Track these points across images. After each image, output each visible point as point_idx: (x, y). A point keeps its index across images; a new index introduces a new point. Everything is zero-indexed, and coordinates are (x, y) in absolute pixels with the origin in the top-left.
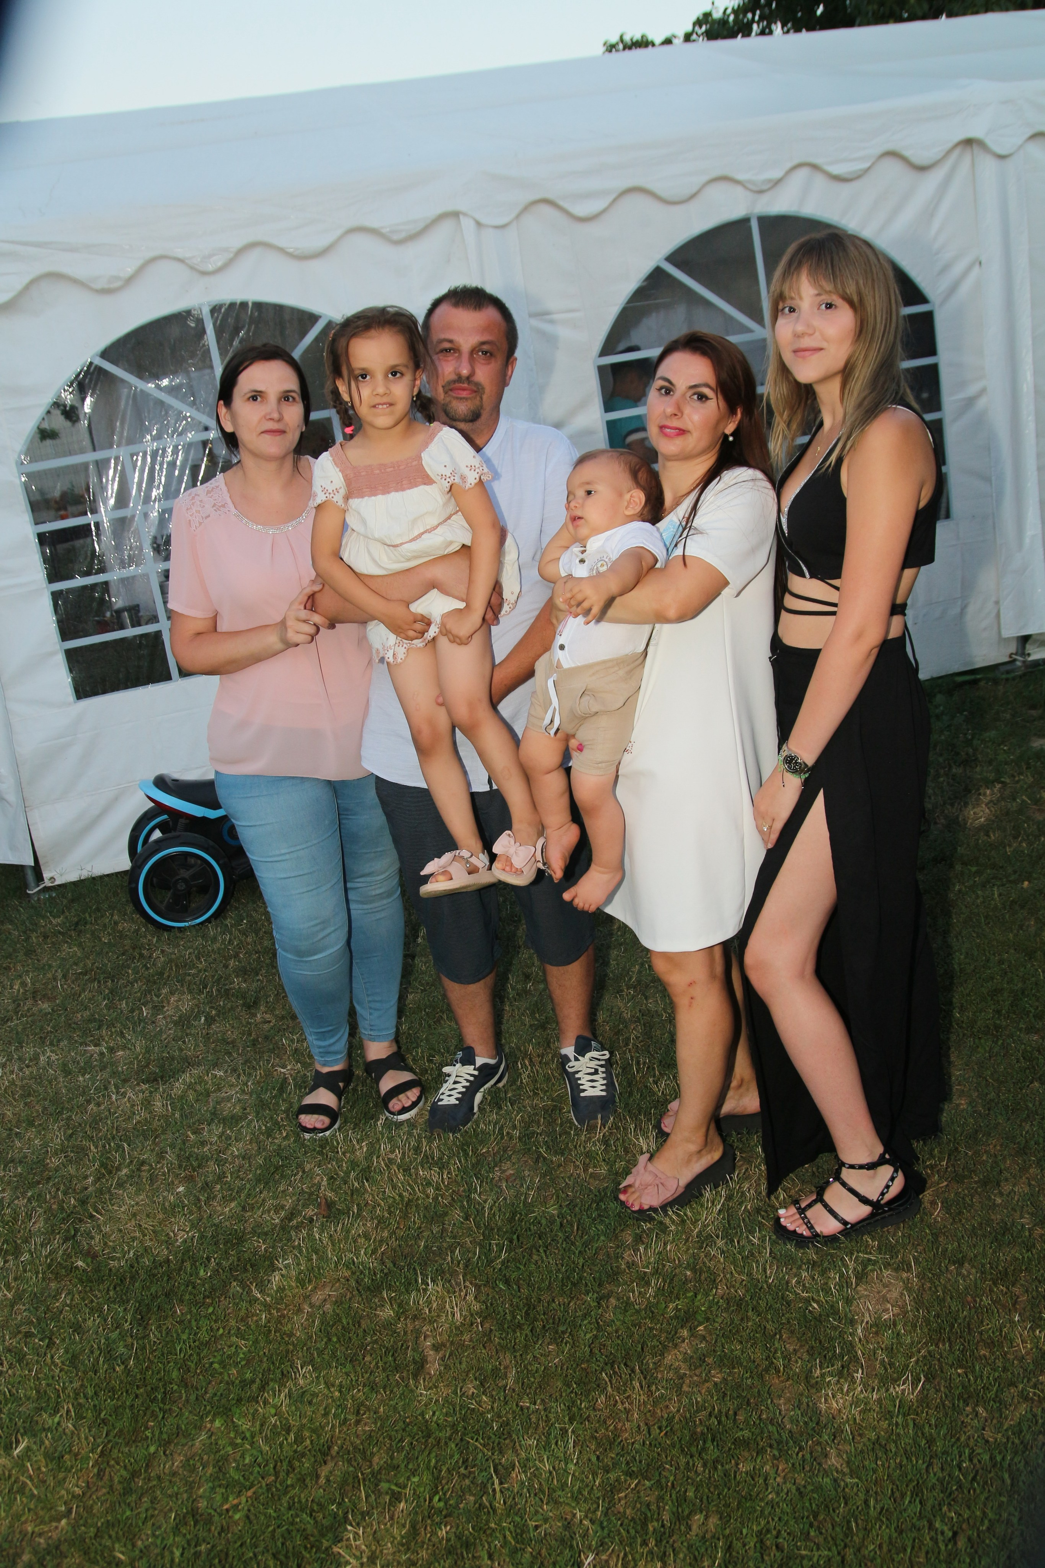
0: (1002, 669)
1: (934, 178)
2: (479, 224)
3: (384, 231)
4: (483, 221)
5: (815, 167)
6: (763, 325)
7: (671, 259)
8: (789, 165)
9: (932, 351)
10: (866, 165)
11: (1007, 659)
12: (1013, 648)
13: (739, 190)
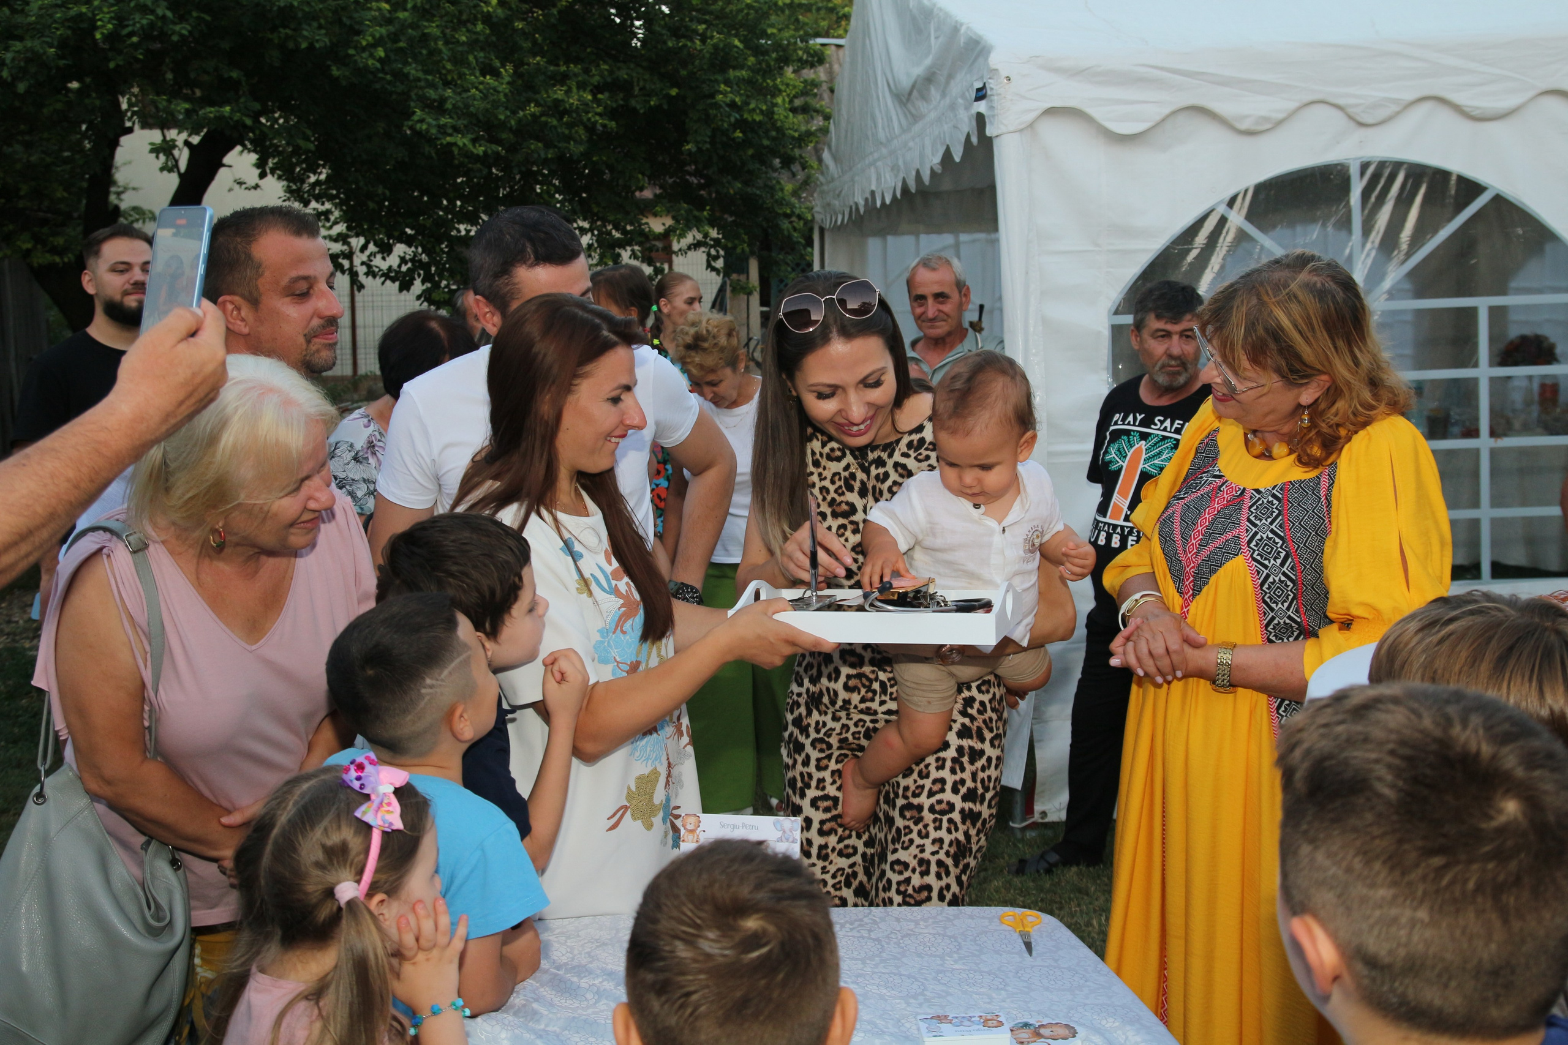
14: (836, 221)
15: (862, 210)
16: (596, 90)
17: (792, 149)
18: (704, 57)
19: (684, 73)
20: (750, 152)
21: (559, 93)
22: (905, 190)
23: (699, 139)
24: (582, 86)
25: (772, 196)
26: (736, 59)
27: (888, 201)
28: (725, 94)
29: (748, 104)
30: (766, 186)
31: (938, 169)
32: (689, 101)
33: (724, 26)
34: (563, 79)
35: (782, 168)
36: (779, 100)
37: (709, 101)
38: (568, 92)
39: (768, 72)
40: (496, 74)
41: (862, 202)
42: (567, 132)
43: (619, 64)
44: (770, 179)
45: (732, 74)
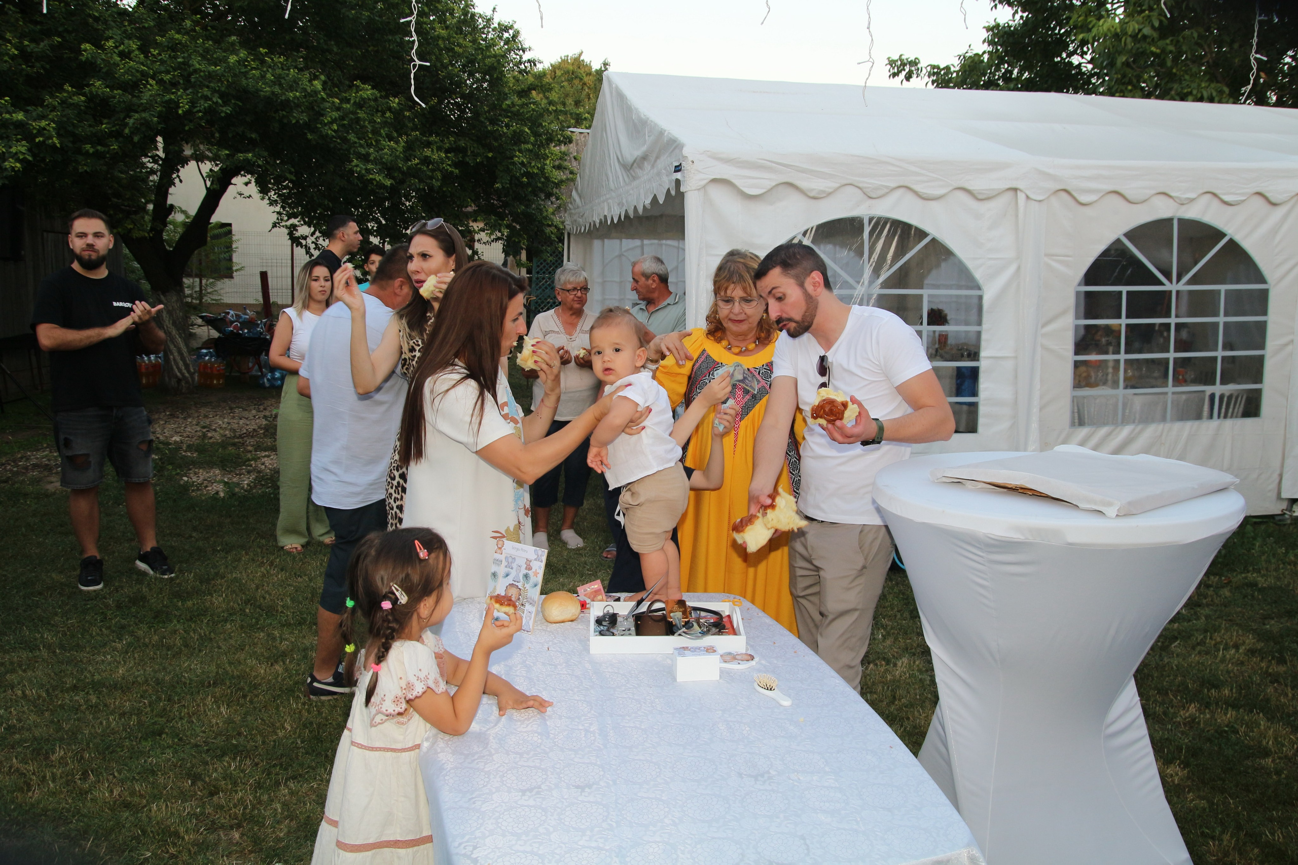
0: (1277, 518)
1: (1280, 212)
2: (1028, 197)
3: (975, 192)
4: (1031, 196)
5: (1215, 195)
6: (1171, 281)
7: (1128, 235)
8: (1202, 191)
9: (1265, 312)
10: (1244, 198)
11: (1280, 512)
12: (1284, 505)
13: (1171, 201)
14: (580, 230)
15: (598, 226)
16: (447, 151)
17: (552, 189)
18: (508, 136)
19: (496, 144)
20: (530, 189)
21: (427, 152)
22: (627, 216)
23: (503, 181)
24: (439, 149)
25: (541, 214)
26: (524, 138)
27: (615, 222)
28: (519, 158)
29: (531, 163)
30: (538, 208)
31: (648, 207)
32: (498, 160)
33: (518, 120)
34: (428, 144)
35: (546, 198)
36: (548, 162)
37: (510, 161)
38: (432, 151)
39: (541, 145)
40: (397, 142)
41: (598, 221)
42: (430, 174)
43: (460, 138)
44: (540, 205)
45: (523, 146)
